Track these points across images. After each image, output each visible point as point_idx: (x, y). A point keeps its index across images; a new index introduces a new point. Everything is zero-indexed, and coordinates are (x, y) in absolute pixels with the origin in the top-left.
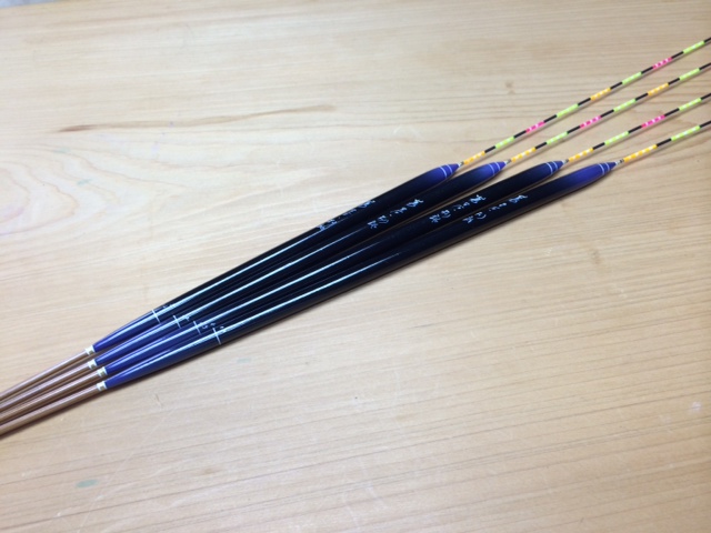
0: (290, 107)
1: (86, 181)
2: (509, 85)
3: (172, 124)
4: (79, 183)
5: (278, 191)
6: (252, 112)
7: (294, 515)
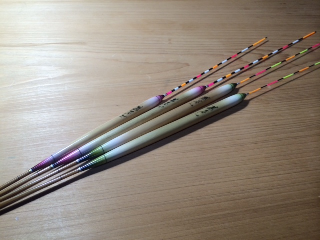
0: (66, 42)
2: (170, 40)
3: (5, 46)
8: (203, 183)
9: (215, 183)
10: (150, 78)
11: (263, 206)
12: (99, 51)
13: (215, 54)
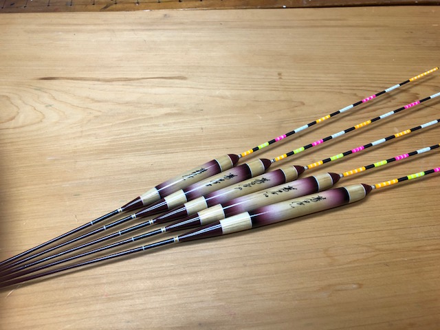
0: (164, 76)
1: (51, 106)
2: (280, 74)
3: (99, 80)
4: (47, 106)
5: (152, 118)
6: (143, 77)
7: (141, 279)
8: (328, 234)
10: (261, 118)
11: (394, 260)
12: (201, 87)
13: (333, 92)
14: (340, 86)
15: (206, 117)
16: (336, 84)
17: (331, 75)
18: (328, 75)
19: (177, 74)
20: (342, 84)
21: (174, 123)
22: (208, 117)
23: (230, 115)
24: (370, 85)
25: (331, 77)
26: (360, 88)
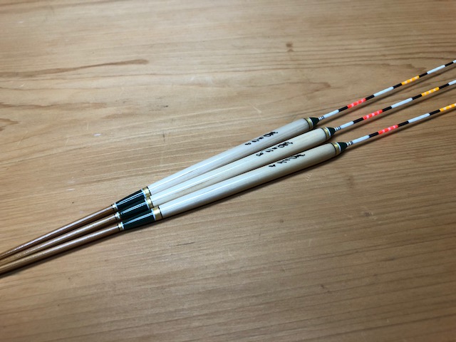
9: (414, 322)
10: (260, 112)
12: (170, 72)
13: (373, 64)
14: (384, 55)
15: (171, 117)
16: (378, 54)
17: (368, 41)
18: (364, 42)
19: (133, 57)
20: (387, 53)
21: (120, 129)
22: (175, 117)
23: (210, 111)
24: (431, 50)
25: (369, 44)
26: (416, 56)
